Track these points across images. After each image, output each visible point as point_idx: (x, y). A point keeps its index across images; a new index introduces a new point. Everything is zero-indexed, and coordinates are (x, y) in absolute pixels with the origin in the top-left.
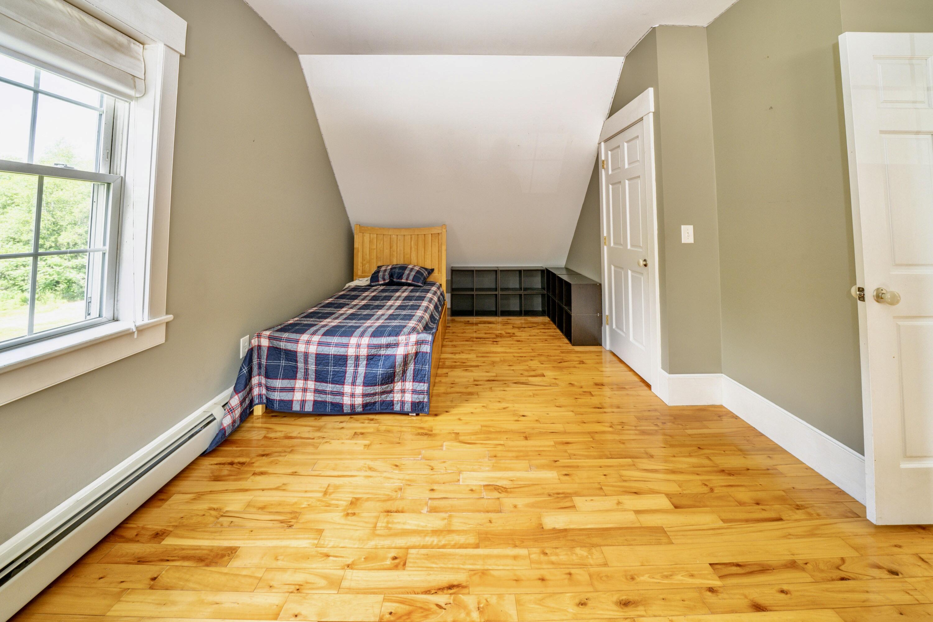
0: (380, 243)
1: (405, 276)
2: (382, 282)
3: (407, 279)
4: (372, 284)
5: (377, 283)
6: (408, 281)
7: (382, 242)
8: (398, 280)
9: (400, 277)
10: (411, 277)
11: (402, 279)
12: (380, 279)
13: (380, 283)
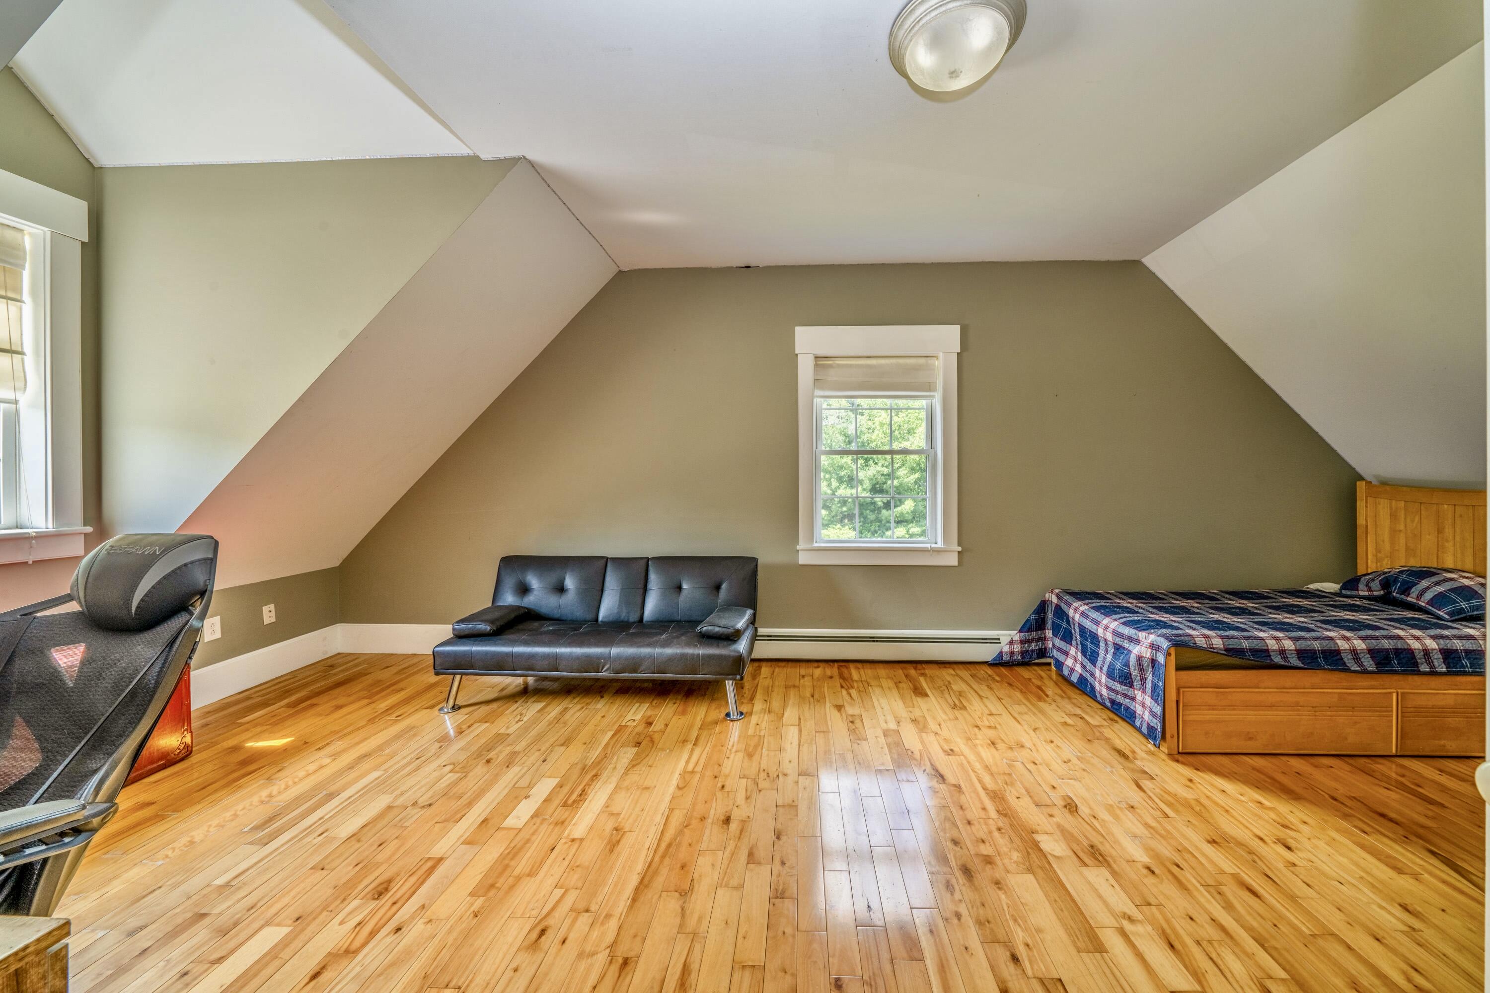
0: (1413, 521)
1: (1415, 591)
2: (1366, 593)
3: (1419, 597)
4: (1344, 592)
5: (1354, 593)
6: (1420, 603)
7: (1417, 519)
8: (1403, 596)
9: (1406, 591)
10: (1429, 595)
11: (1408, 595)
12: (1361, 586)
13: (1361, 593)
